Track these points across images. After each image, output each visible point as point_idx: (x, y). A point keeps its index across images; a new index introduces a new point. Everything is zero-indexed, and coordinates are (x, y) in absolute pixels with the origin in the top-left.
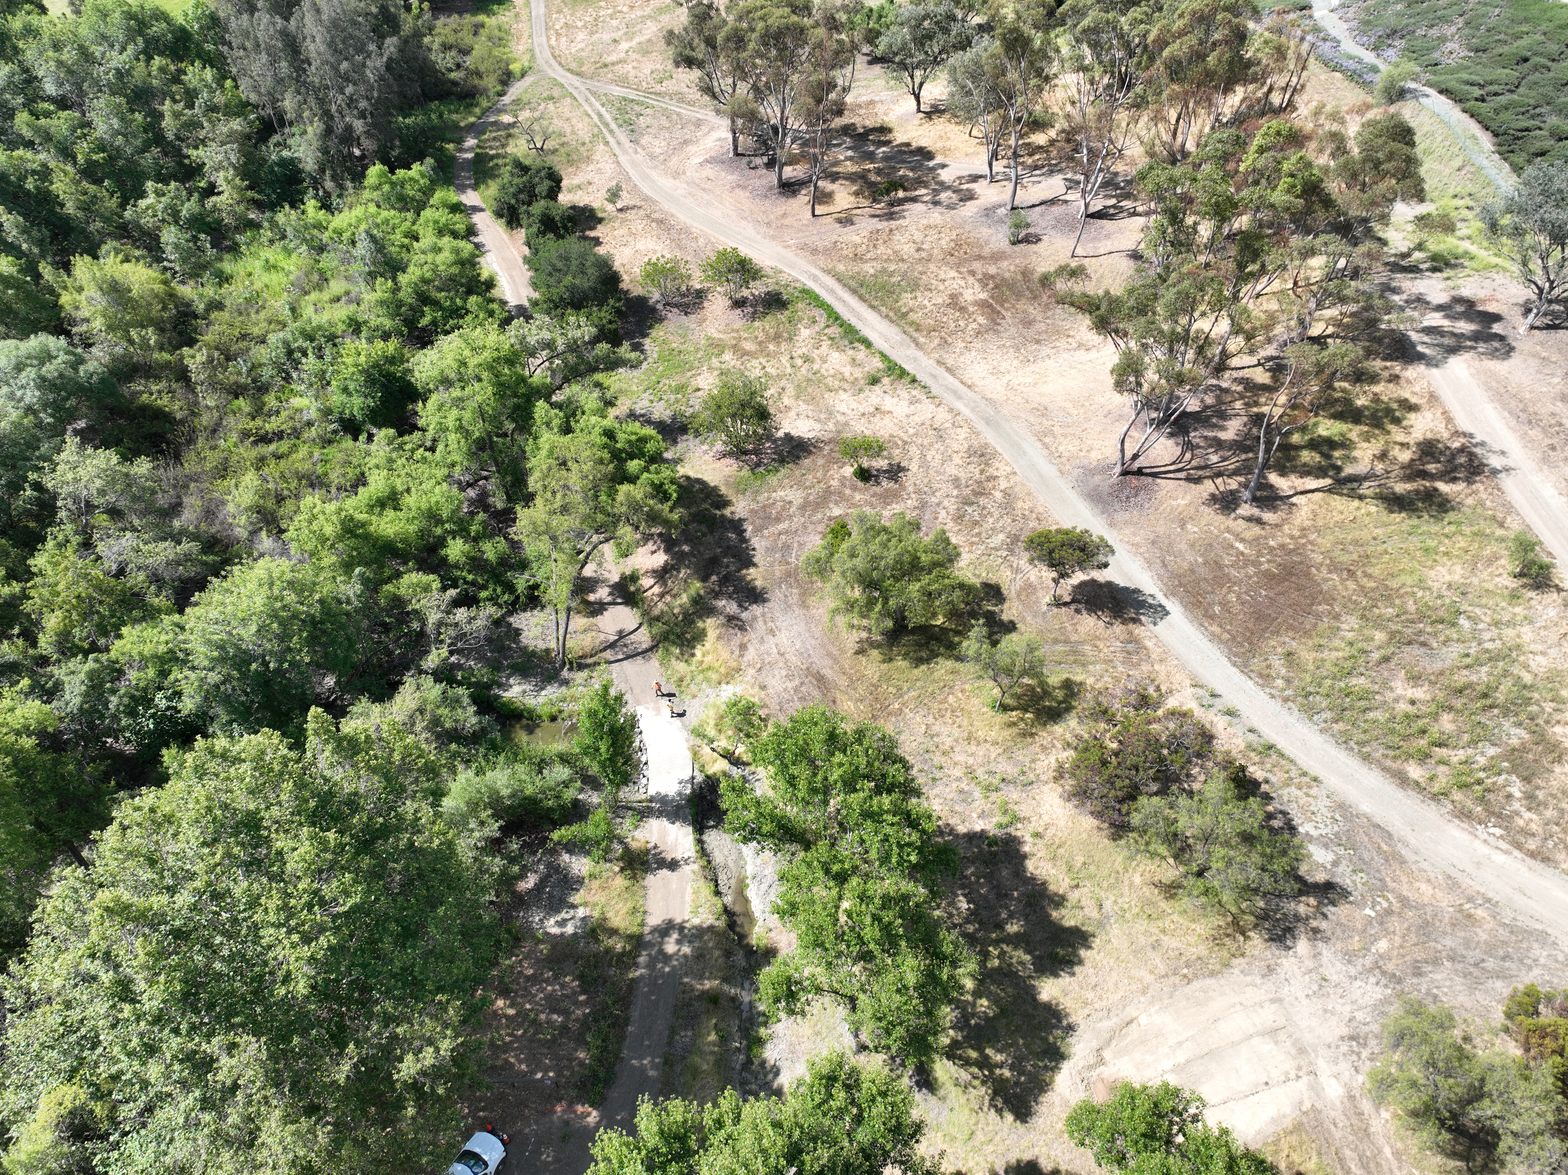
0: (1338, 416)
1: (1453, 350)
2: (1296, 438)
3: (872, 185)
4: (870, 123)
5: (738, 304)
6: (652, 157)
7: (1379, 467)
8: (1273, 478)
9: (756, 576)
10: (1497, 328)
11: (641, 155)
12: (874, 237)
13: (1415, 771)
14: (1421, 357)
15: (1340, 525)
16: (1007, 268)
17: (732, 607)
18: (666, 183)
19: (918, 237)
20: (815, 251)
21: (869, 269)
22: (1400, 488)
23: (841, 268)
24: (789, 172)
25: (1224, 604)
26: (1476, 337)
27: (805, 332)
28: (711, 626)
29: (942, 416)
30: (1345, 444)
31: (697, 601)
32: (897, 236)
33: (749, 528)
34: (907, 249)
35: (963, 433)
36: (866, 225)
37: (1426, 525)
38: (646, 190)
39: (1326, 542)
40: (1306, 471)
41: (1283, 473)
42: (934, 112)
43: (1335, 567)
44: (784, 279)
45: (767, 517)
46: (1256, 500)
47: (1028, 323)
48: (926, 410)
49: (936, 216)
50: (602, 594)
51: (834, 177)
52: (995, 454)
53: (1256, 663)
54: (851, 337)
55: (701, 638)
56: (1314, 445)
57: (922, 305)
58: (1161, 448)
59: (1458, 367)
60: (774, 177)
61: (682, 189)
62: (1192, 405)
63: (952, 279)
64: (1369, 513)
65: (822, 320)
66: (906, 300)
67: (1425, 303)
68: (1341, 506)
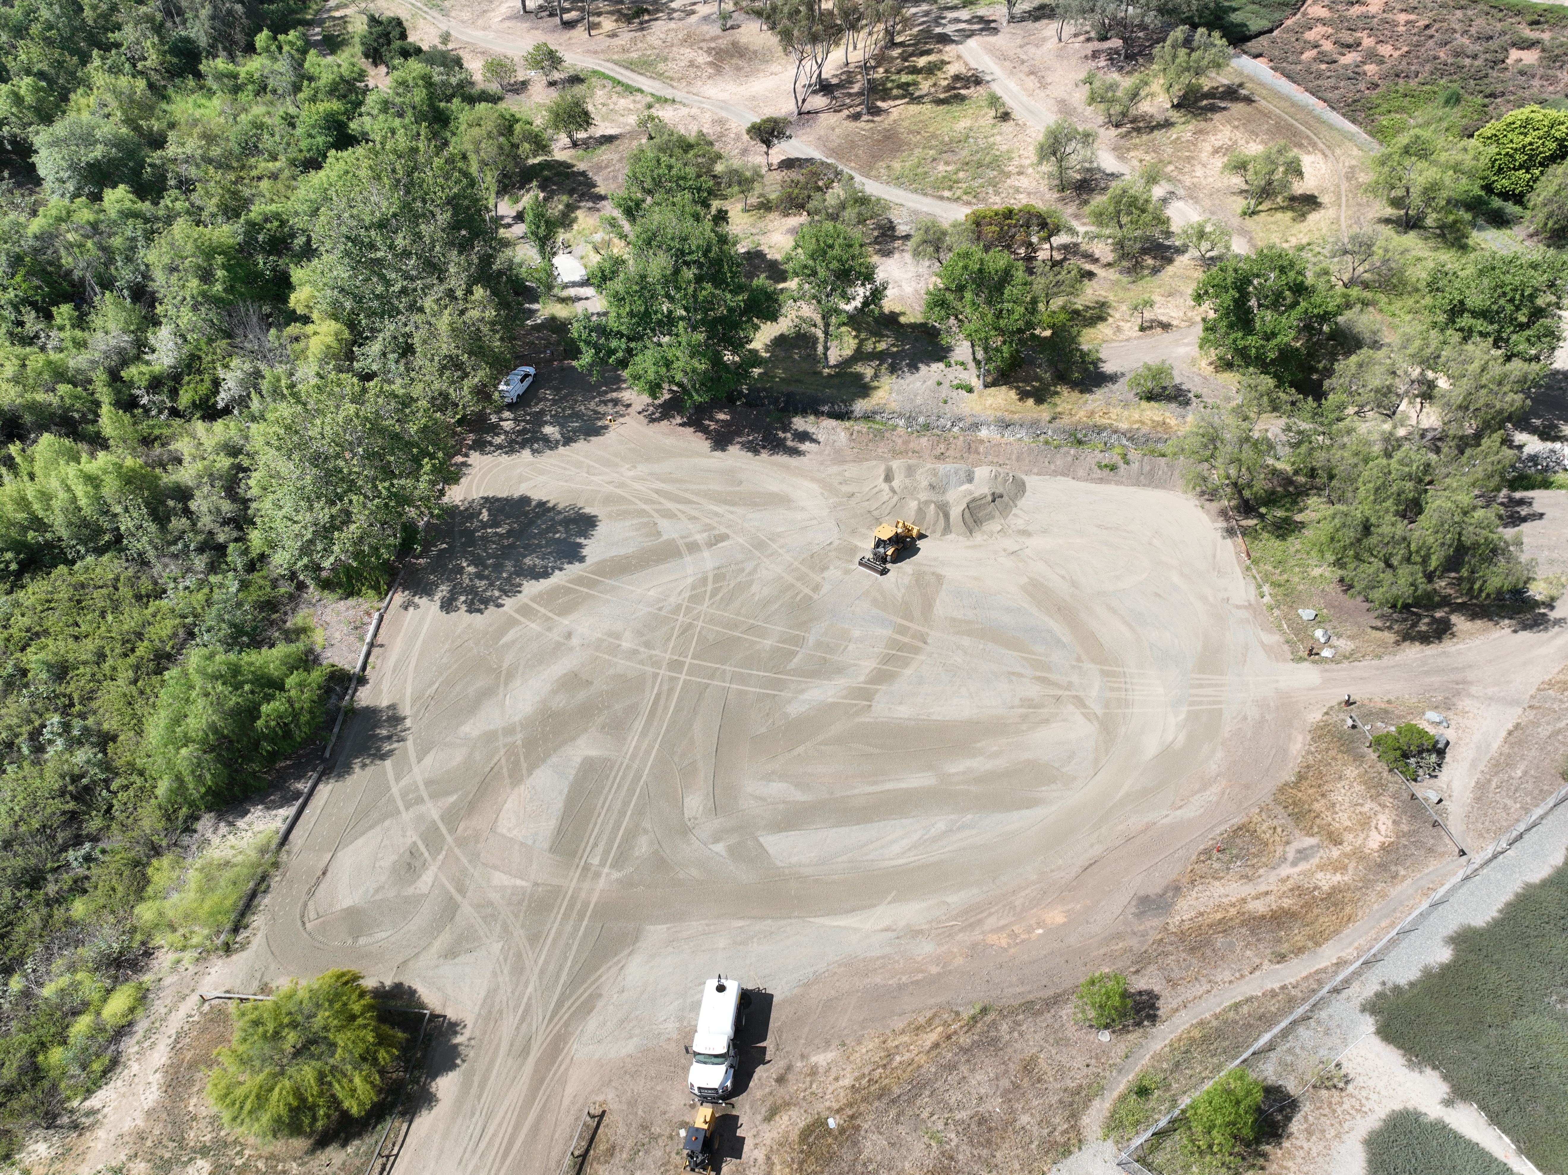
0: (912, 73)
1: (969, 36)
2: (889, 85)
3: (625, 15)
5: (552, 84)
6: (463, 22)
7: (933, 90)
8: (879, 104)
9: (601, 190)
10: (993, 25)
11: (453, 23)
12: (634, 41)
13: (947, 194)
14: (953, 41)
15: (913, 116)
16: (723, 43)
17: (590, 204)
18: (479, 34)
19: (662, 36)
20: (596, 52)
21: (634, 55)
22: (942, 96)
23: (615, 57)
24: (566, 17)
25: (856, 155)
26: (982, 30)
27: (599, 93)
28: (579, 214)
29: (694, 111)
31: (568, 206)
32: (649, 38)
33: (590, 174)
34: (658, 43)
35: (707, 115)
36: (626, 36)
37: (955, 108)
38: (465, 39)
39: (906, 124)
40: (896, 98)
41: (884, 100)
43: (911, 132)
44: (578, 68)
45: (599, 168)
46: (869, 113)
47: (739, 69)
48: (684, 111)
49: (672, 25)
50: (508, 220)
51: (599, 14)
52: (727, 120)
53: (873, 173)
54: (630, 90)
55: (575, 220)
56: (899, 86)
57: (672, 68)
58: (819, 101)
59: (972, 42)
60: (557, 20)
61: (491, 35)
62: (835, 81)
63: (688, 53)
64: (927, 109)
65: (609, 85)
66: (661, 67)
67: (957, 20)
68: (914, 108)
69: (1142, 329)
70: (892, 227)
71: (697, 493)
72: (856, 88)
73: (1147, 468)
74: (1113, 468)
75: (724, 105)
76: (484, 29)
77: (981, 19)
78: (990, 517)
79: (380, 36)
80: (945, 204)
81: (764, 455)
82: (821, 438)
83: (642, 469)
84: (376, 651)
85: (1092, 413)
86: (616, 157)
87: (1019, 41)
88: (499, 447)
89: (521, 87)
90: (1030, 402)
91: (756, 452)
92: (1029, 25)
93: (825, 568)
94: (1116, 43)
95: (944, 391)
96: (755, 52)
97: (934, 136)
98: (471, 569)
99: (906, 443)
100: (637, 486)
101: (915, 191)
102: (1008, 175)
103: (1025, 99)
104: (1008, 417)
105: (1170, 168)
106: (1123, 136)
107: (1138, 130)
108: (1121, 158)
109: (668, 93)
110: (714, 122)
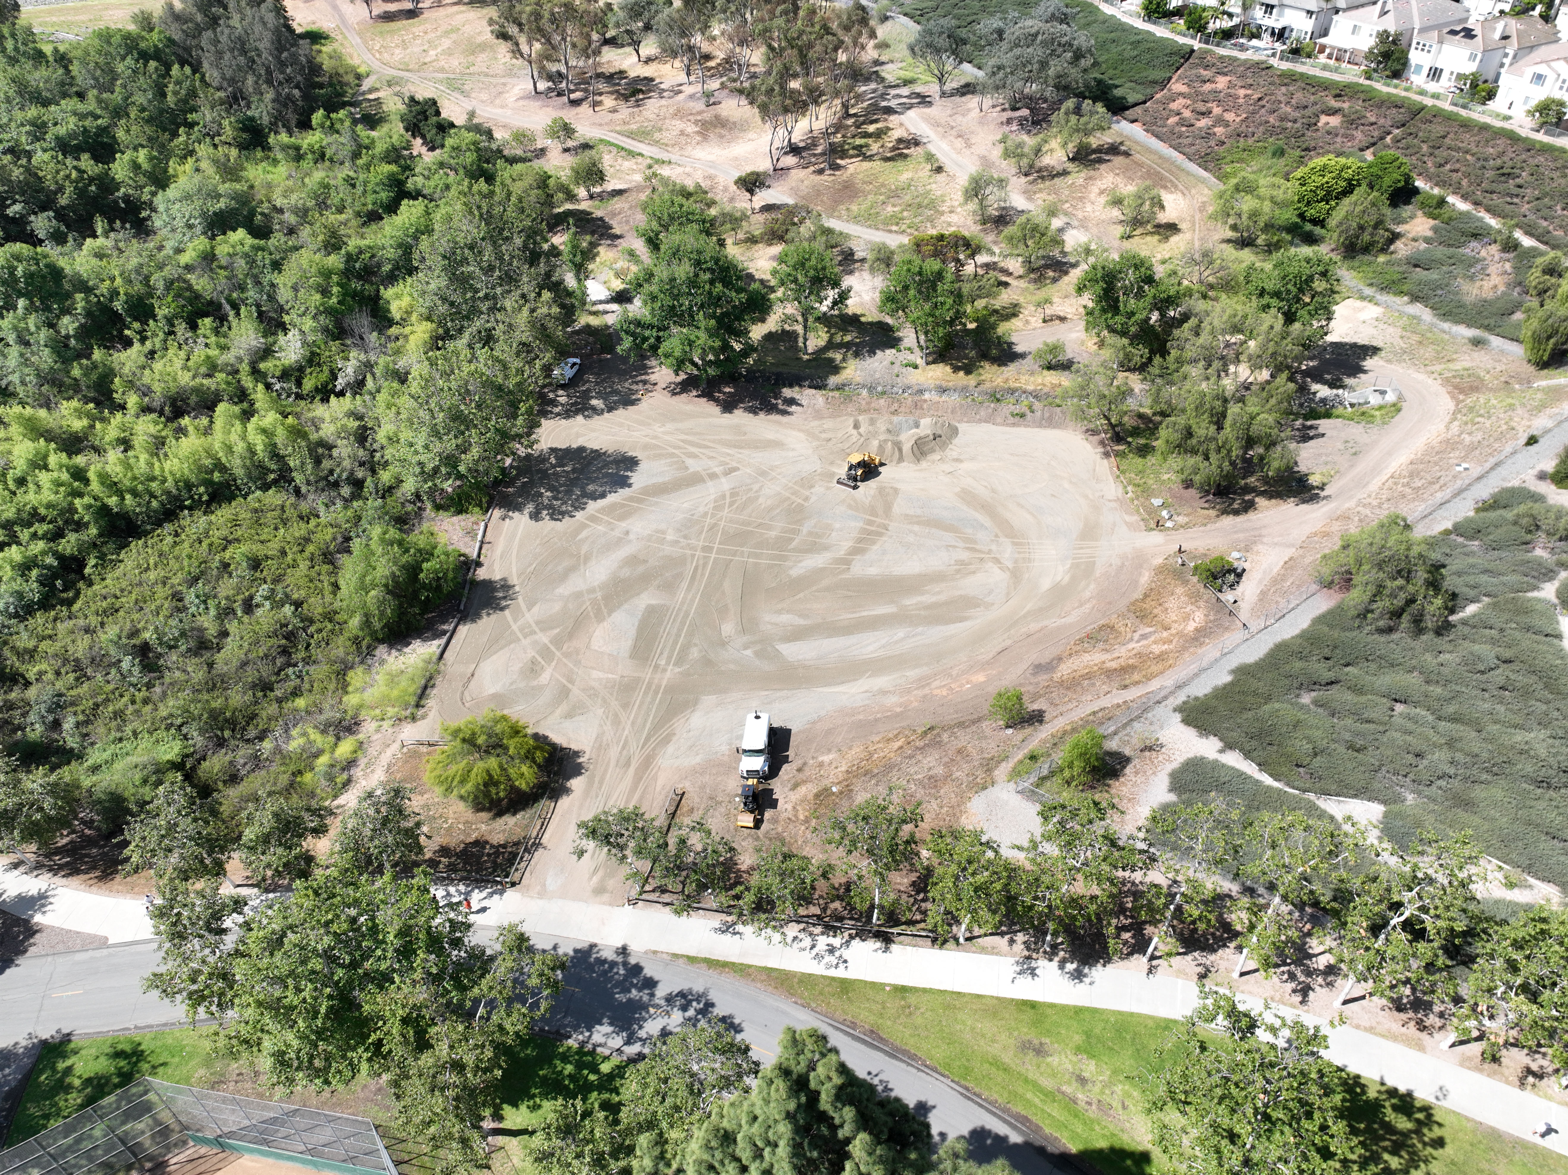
0: (864, 137)
1: (909, 108)
2: (846, 147)
3: (623, 95)
4: (612, 70)
5: (566, 150)
6: (484, 102)
7: (881, 150)
8: (839, 161)
9: (617, 231)
10: (928, 99)
11: (475, 102)
12: (632, 115)
14: (896, 112)
15: (866, 170)
16: (708, 115)
17: (609, 242)
18: (499, 111)
19: (656, 111)
20: (601, 125)
21: (634, 127)
22: (889, 155)
23: (618, 128)
24: (572, 96)
25: (822, 201)
26: (919, 103)
27: (607, 157)
28: (601, 249)
29: (687, 170)
30: (867, 146)
31: (591, 243)
32: (644, 112)
33: (607, 219)
34: (652, 117)
35: (700, 172)
36: (625, 111)
37: (900, 164)
38: (490, 114)
39: (860, 176)
40: (852, 157)
41: (842, 158)
42: (649, 60)
43: (864, 183)
44: (588, 137)
45: (614, 215)
46: (831, 168)
47: (722, 137)
48: (679, 170)
49: (663, 102)
51: (601, 94)
52: (717, 175)
53: (837, 213)
54: (632, 154)
55: (598, 254)
56: (854, 148)
57: (666, 136)
58: (790, 160)
59: (911, 113)
60: (565, 99)
61: (509, 112)
62: (802, 145)
63: (679, 125)
64: (877, 165)
65: (615, 150)
66: (657, 136)
67: (899, 96)
68: (866, 165)
69: (1045, 321)
70: (852, 254)
71: (714, 441)
72: (819, 150)
73: (1047, 415)
74: (1022, 416)
75: (712, 164)
76: (502, 107)
77: (918, 95)
78: (933, 451)
79: (419, 114)
80: (894, 236)
81: (762, 415)
82: (804, 402)
83: (670, 427)
84: (485, 546)
85: (1007, 380)
86: (627, 206)
87: (949, 112)
88: (558, 414)
89: (541, 153)
90: (961, 373)
91: (756, 413)
92: (957, 99)
93: (812, 487)
94: (1025, 112)
95: (896, 368)
96: (734, 123)
97: (883, 185)
98: (549, 494)
99: (868, 403)
100: (666, 437)
101: (870, 227)
102: (942, 213)
103: (954, 156)
104: (944, 384)
105: (1067, 205)
106: (1031, 183)
107: (1042, 178)
108: (1030, 199)
109: (665, 156)
110: (705, 178)
